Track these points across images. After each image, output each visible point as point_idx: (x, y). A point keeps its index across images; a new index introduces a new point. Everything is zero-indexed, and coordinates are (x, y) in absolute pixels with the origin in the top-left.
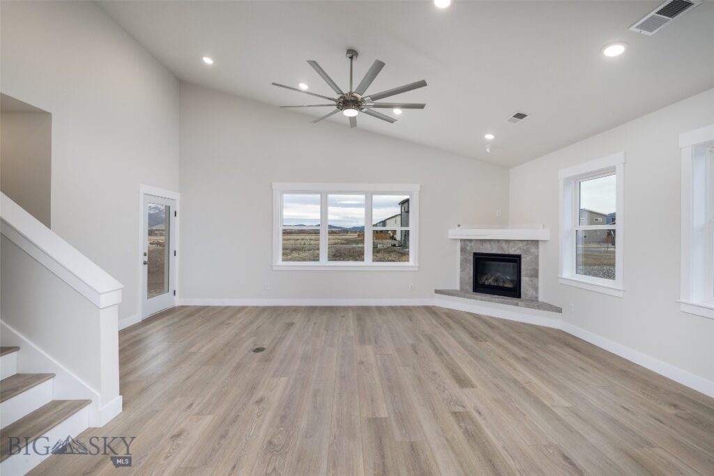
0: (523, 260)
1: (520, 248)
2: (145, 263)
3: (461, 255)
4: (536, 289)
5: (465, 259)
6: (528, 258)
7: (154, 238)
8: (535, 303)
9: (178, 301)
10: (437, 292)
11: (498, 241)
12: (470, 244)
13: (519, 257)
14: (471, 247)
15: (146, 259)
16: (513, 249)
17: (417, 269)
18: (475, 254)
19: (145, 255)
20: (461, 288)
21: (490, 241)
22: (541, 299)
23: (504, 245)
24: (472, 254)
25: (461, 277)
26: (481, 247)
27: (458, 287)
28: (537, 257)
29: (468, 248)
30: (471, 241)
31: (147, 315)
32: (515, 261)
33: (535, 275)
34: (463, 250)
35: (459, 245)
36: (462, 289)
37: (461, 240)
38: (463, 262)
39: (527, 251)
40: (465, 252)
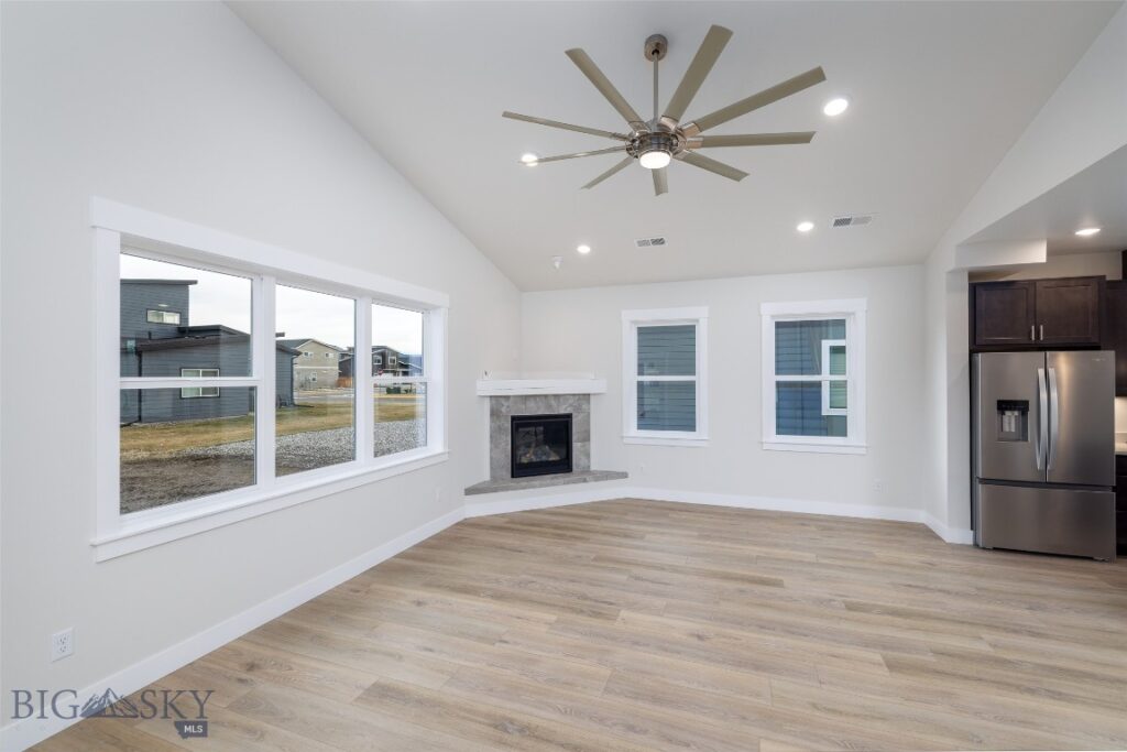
0: (574, 420)
1: (571, 405)
3: (492, 421)
4: (588, 456)
5: (499, 427)
6: (580, 418)
8: (589, 475)
11: (546, 396)
12: (506, 404)
13: (570, 417)
14: (508, 407)
16: (564, 407)
18: (513, 418)
20: (492, 477)
21: (534, 397)
22: (593, 468)
23: (553, 402)
24: (509, 419)
25: (491, 458)
26: (522, 407)
27: (487, 476)
28: (589, 414)
29: (504, 410)
30: (507, 398)
33: (587, 438)
34: (494, 414)
35: (487, 406)
36: (494, 478)
38: (495, 432)
39: (579, 409)
40: (498, 417)
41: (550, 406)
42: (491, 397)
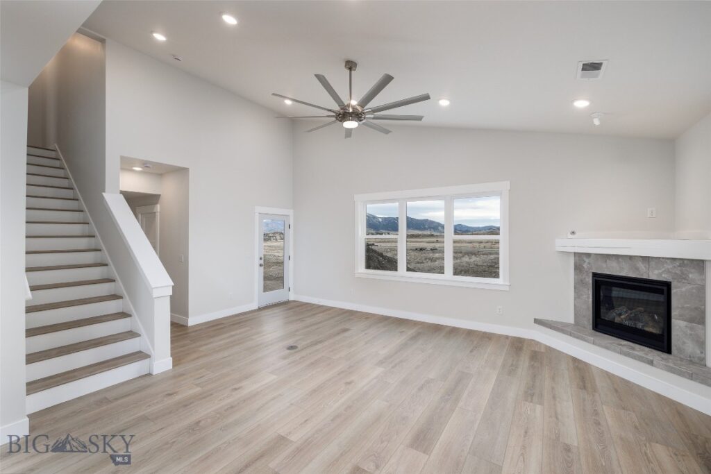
0: (674, 291)
2: (261, 265)
3: (576, 274)
4: (701, 343)
5: (582, 281)
6: (685, 289)
7: (269, 243)
9: (292, 297)
10: (537, 321)
11: (631, 257)
12: (587, 260)
13: (668, 285)
14: (589, 263)
15: (262, 262)
16: (656, 272)
17: (507, 289)
18: (595, 275)
19: (261, 259)
20: (575, 321)
21: (617, 257)
23: (641, 265)
24: (591, 275)
25: (575, 305)
26: (604, 265)
27: (571, 319)
29: (585, 266)
30: (588, 255)
31: (263, 304)
32: (660, 292)
33: (699, 319)
34: (578, 268)
35: (571, 261)
36: (577, 323)
37: (575, 254)
38: (578, 285)
39: (682, 277)
40: (581, 271)
41: (637, 269)
42: (575, 253)
